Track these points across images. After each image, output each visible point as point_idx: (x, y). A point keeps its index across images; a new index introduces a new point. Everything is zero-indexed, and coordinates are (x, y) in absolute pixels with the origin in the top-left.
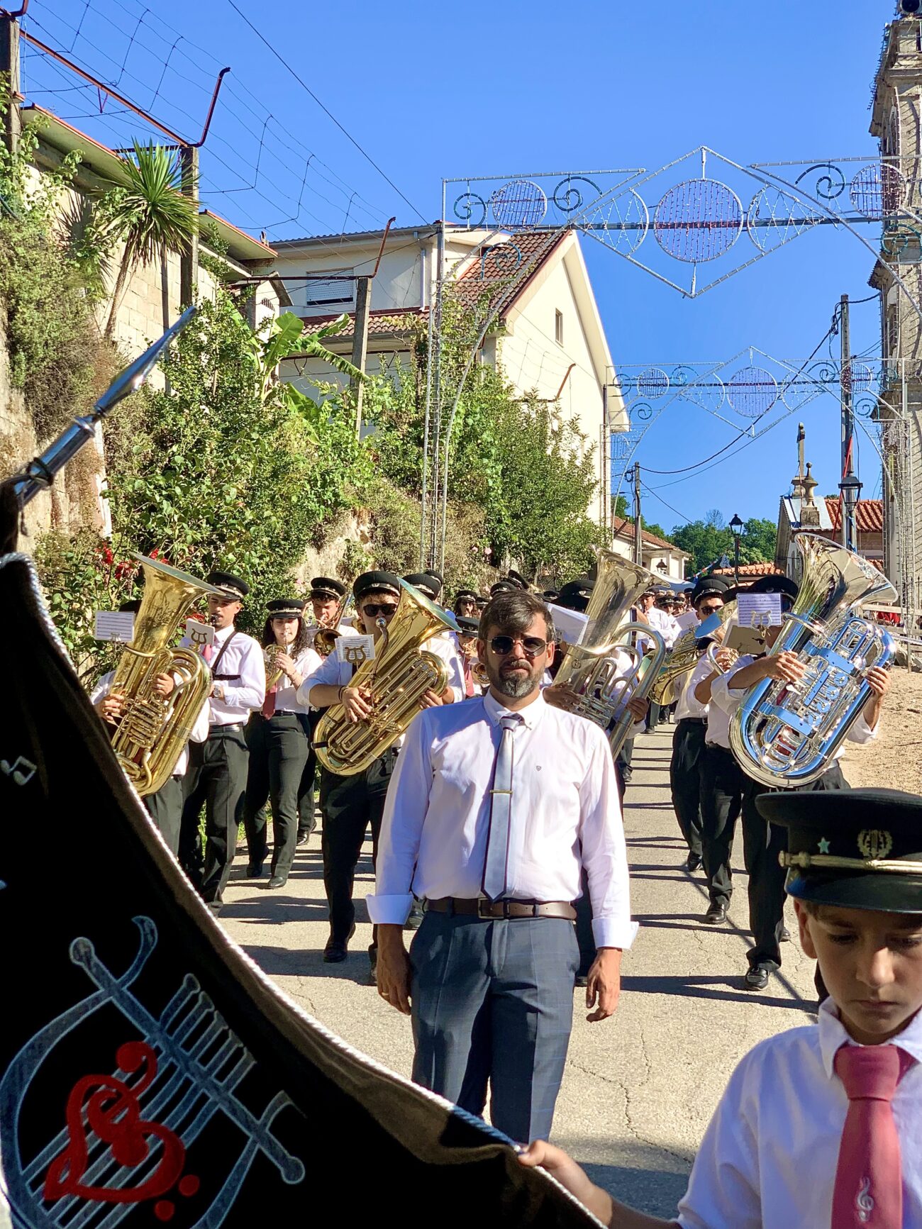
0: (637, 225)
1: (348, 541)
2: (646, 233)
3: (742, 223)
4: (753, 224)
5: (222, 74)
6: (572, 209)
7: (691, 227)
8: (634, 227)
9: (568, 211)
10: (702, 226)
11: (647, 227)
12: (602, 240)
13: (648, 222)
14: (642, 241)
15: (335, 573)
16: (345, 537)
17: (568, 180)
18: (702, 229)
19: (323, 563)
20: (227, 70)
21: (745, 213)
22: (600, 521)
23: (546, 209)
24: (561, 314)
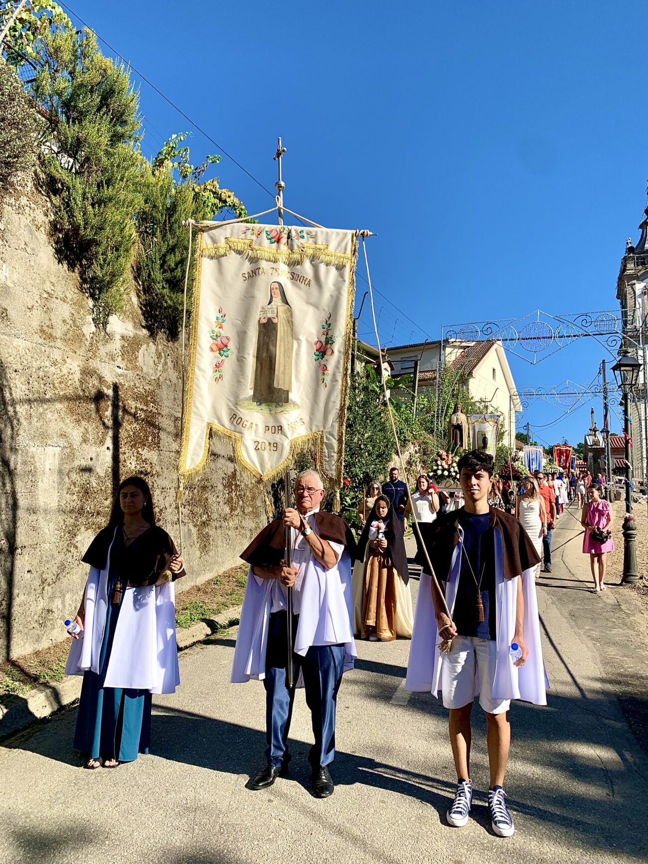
1: (410, 453)
3: (553, 337)
4: (557, 337)
7: (533, 339)
8: (512, 340)
9: (488, 335)
10: (538, 339)
11: (517, 340)
14: (515, 345)
15: (405, 464)
17: (487, 324)
21: (554, 333)
24: (495, 370)
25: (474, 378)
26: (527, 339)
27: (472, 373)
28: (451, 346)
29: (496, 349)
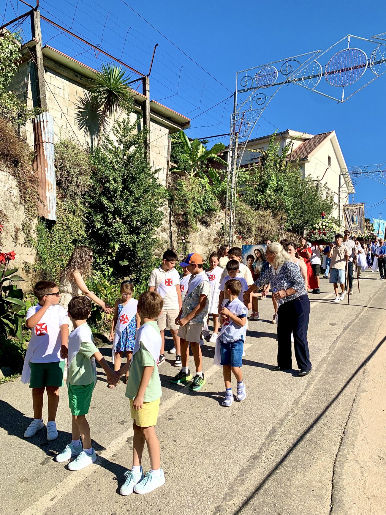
0: (317, 75)
1: (222, 224)
2: (321, 78)
3: (367, 64)
4: (373, 64)
5: (155, 47)
6: (288, 74)
7: (342, 71)
8: (315, 76)
9: (287, 75)
10: (347, 70)
11: (321, 75)
12: (301, 85)
13: (322, 73)
14: (319, 81)
15: (215, 235)
16: (221, 223)
17: (287, 62)
18: (347, 71)
19: (209, 231)
20: (157, 45)
21: (368, 59)
23: (277, 76)
24: (330, 157)
25: (309, 162)
26: (333, 73)
27: (307, 157)
28: (291, 137)
29: (331, 139)
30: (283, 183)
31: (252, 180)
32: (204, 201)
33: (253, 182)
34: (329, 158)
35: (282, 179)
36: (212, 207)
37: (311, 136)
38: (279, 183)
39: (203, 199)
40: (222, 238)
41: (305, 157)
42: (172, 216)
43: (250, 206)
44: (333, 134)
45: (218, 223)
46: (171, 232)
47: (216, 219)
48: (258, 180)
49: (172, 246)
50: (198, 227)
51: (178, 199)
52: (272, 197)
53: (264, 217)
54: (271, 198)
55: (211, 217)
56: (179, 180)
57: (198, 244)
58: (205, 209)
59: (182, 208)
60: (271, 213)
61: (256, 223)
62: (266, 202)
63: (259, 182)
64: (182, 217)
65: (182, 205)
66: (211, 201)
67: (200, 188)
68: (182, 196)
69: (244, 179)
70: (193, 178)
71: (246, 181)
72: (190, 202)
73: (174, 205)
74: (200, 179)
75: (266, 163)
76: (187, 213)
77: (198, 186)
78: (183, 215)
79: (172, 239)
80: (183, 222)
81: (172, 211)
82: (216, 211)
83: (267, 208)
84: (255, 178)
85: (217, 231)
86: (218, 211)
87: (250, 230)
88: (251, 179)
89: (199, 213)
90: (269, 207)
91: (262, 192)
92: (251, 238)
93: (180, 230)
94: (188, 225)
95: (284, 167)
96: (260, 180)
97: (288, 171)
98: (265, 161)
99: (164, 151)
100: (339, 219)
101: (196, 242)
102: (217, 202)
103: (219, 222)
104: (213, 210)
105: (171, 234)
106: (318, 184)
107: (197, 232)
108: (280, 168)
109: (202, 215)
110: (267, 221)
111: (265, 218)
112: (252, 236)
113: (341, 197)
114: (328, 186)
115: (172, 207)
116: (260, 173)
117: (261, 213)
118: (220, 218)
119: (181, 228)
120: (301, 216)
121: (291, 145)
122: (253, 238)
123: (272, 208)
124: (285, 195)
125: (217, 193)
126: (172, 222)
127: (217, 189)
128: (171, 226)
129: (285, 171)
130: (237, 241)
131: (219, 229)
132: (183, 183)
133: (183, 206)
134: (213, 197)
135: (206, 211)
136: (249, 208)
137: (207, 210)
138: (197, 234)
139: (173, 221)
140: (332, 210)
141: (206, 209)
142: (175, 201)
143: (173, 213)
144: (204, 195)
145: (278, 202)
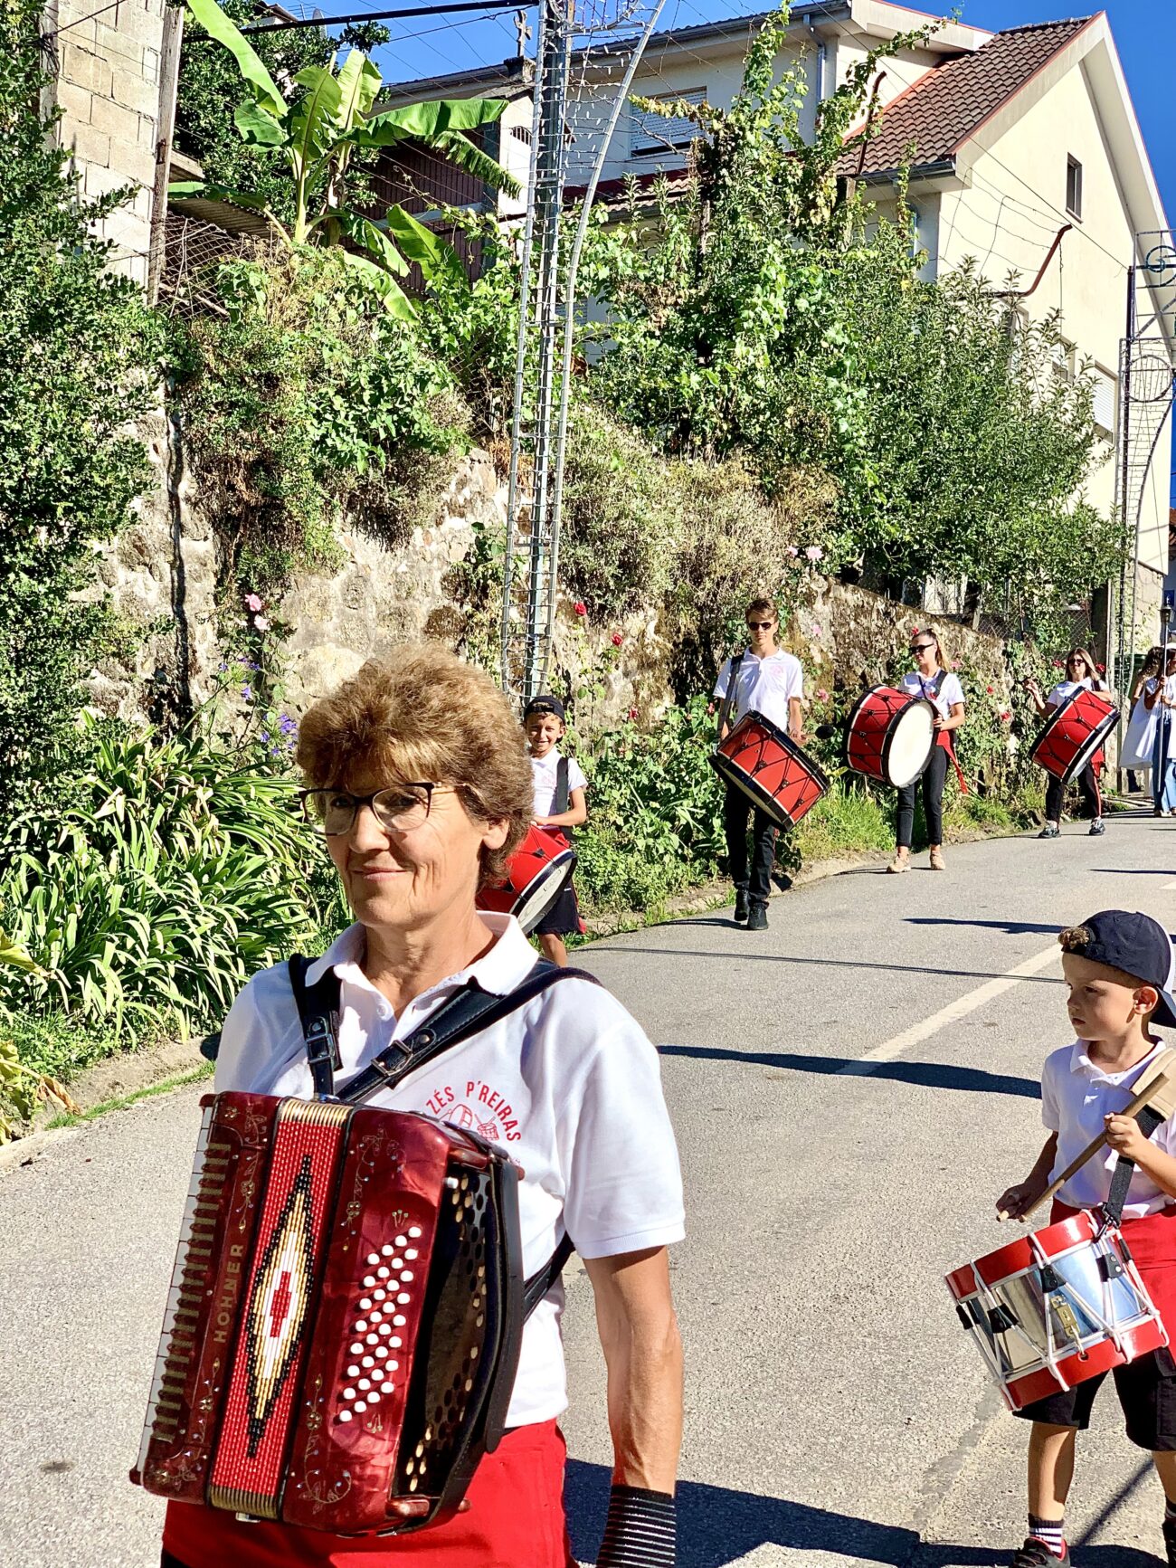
16: (471, 519)
19: (403, 568)
22: (1115, 515)
24: (1079, 165)
25: (963, 186)
27: (953, 157)
28: (865, 35)
29: (1083, 64)
30: (820, 302)
31: (647, 280)
32: (380, 387)
33: (655, 292)
34: (1074, 168)
35: (820, 280)
36: (425, 424)
37: (976, 39)
38: (802, 304)
39: (373, 379)
40: (476, 607)
41: (943, 157)
42: (187, 475)
43: (636, 430)
44: (1099, 30)
45: (452, 523)
46: (178, 565)
47: (445, 496)
48: (684, 279)
49: (186, 650)
50: (341, 540)
51: (223, 370)
52: (761, 383)
53: (714, 494)
54: (751, 388)
55: (414, 485)
56: (229, 258)
57: (337, 642)
58: (383, 435)
59: (245, 425)
60: (752, 473)
61: (669, 526)
62: (726, 411)
63: (685, 293)
64: (246, 480)
65: (250, 410)
66: (416, 392)
67: (351, 314)
68: (250, 357)
69: (604, 273)
70: (313, 252)
71: (612, 284)
72: (295, 397)
73: (200, 403)
74: (350, 258)
75: (729, 182)
76: (278, 454)
77: (340, 297)
78: (252, 468)
79: (187, 607)
80: (250, 509)
81: (190, 443)
82: (444, 451)
83: (730, 445)
84: (668, 270)
85: (446, 569)
86: (458, 450)
87: (636, 567)
88: (641, 274)
89: (346, 461)
90: (739, 438)
91: (704, 348)
92: (641, 613)
93: (237, 554)
94: (279, 529)
95: (826, 213)
96: (694, 284)
97: (847, 234)
98: (724, 172)
99: (136, 82)
100: (1119, 518)
101: (328, 627)
102: (449, 398)
103: (462, 515)
104: (428, 445)
105: (182, 579)
106: (1009, 317)
107: (334, 571)
108: (804, 214)
109: (366, 471)
110: (732, 521)
111: (721, 501)
112: (643, 598)
113: (1132, 394)
114: (1067, 330)
115: (190, 421)
116: (695, 240)
117: (700, 469)
118: (466, 492)
119: (239, 546)
120: (914, 496)
121: (869, 87)
122: (651, 612)
123: (756, 447)
124: (830, 373)
125: (451, 347)
126: (183, 505)
127: (446, 321)
128: (179, 527)
129: (835, 232)
130: (564, 630)
131: (457, 557)
132: (254, 280)
133: (251, 416)
134: (432, 369)
135: (390, 447)
136: (629, 441)
137: (394, 445)
138: (336, 585)
139: (195, 505)
140: (1083, 467)
141: (389, 436)
142: (206, 383)
143: (192, 451)
144: (374, 352)
145: (790, 410)
